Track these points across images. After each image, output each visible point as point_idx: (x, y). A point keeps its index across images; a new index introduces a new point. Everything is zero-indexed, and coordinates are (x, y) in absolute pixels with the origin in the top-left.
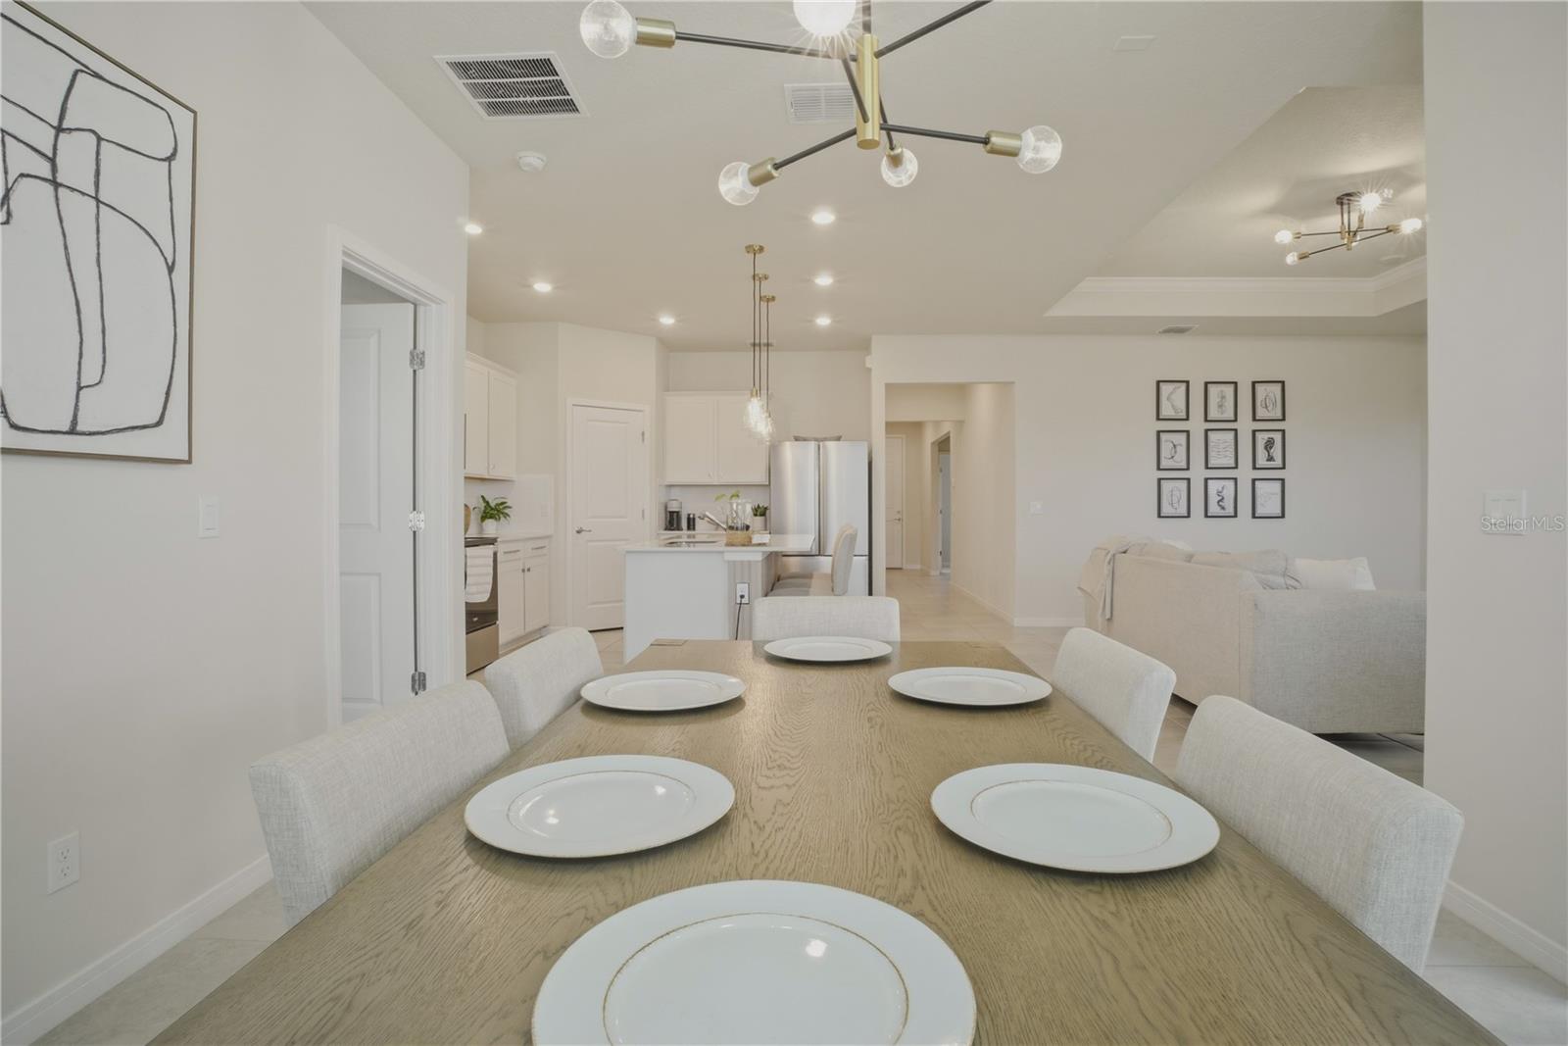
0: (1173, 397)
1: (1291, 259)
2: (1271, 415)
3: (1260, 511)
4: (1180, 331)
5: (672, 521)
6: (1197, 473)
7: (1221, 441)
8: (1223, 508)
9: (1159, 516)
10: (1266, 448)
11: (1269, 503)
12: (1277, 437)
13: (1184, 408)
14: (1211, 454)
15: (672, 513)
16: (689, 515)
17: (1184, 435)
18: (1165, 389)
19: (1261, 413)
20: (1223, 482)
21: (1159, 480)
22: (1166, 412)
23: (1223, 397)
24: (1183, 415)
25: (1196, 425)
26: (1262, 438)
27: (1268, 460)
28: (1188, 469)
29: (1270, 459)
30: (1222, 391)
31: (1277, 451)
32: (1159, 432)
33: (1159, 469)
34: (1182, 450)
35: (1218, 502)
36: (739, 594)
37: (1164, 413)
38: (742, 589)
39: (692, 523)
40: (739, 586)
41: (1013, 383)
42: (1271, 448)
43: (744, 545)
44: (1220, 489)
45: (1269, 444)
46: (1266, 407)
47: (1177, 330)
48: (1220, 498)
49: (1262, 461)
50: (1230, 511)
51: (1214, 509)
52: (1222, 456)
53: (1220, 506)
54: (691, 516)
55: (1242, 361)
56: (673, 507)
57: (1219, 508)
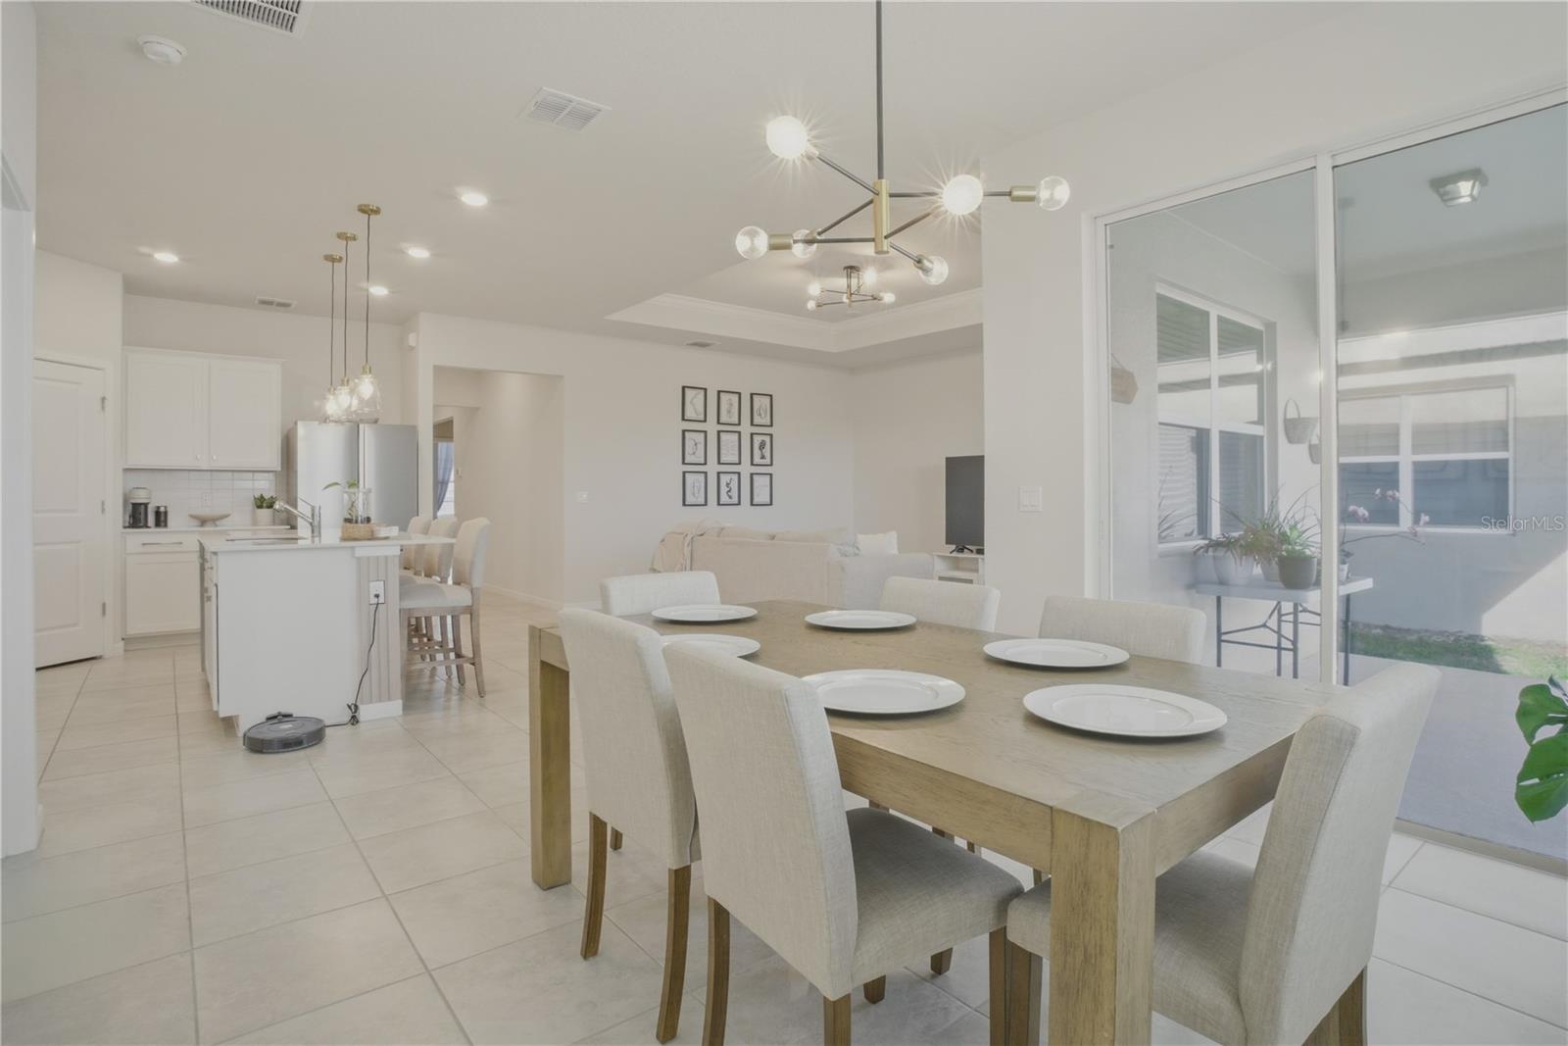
0: (695, 400)
1: (811, 305)
2: (763, 422)
3: (755, 501)
4: (703, 345)
5: (137, 516)
6: (712, 468)
7: (729, 440)
8: (731, 497)
9: (684, 504)
10: (760, 448)
11: (762, 496)
12: (767, 439)
13: (702, 410)
14: (722, 452)
15: (135, 506)
16: (158, 507)
17: (703, 435)
18: (689, 393)
19: (757, 420)
20: (730, 476)
21: (684, 473)
22: (689, 414)
23: (731, 405)
24: (702, 418)
25: (711, 427)
26: (757, 440)
27: (761, 457)
28: (705, 464)
29: (763, 457)
30: (730, 399)
31: (767, 451)
32: (684, 431)
33: (684, 463)
34: (701, 447)
35: (727, 492)
36: (373, 592)
37: (688, 415)
38: (377, 587)
39: (162, 518)
40: (372, 584)
41: (561, 377)
42: (763, 448)
43: (369, 539)
44: (728, 481)
45: (762, 446)
46: (760, 415)
47: (701, 344)
48: (728, 489)
49: (757, 460)
50: (735, 500)
51: (724, 499)
52: (729, 455)
53: (728, 496)
54: (162, 509)
55: (745, 376)
56: (140, 497)
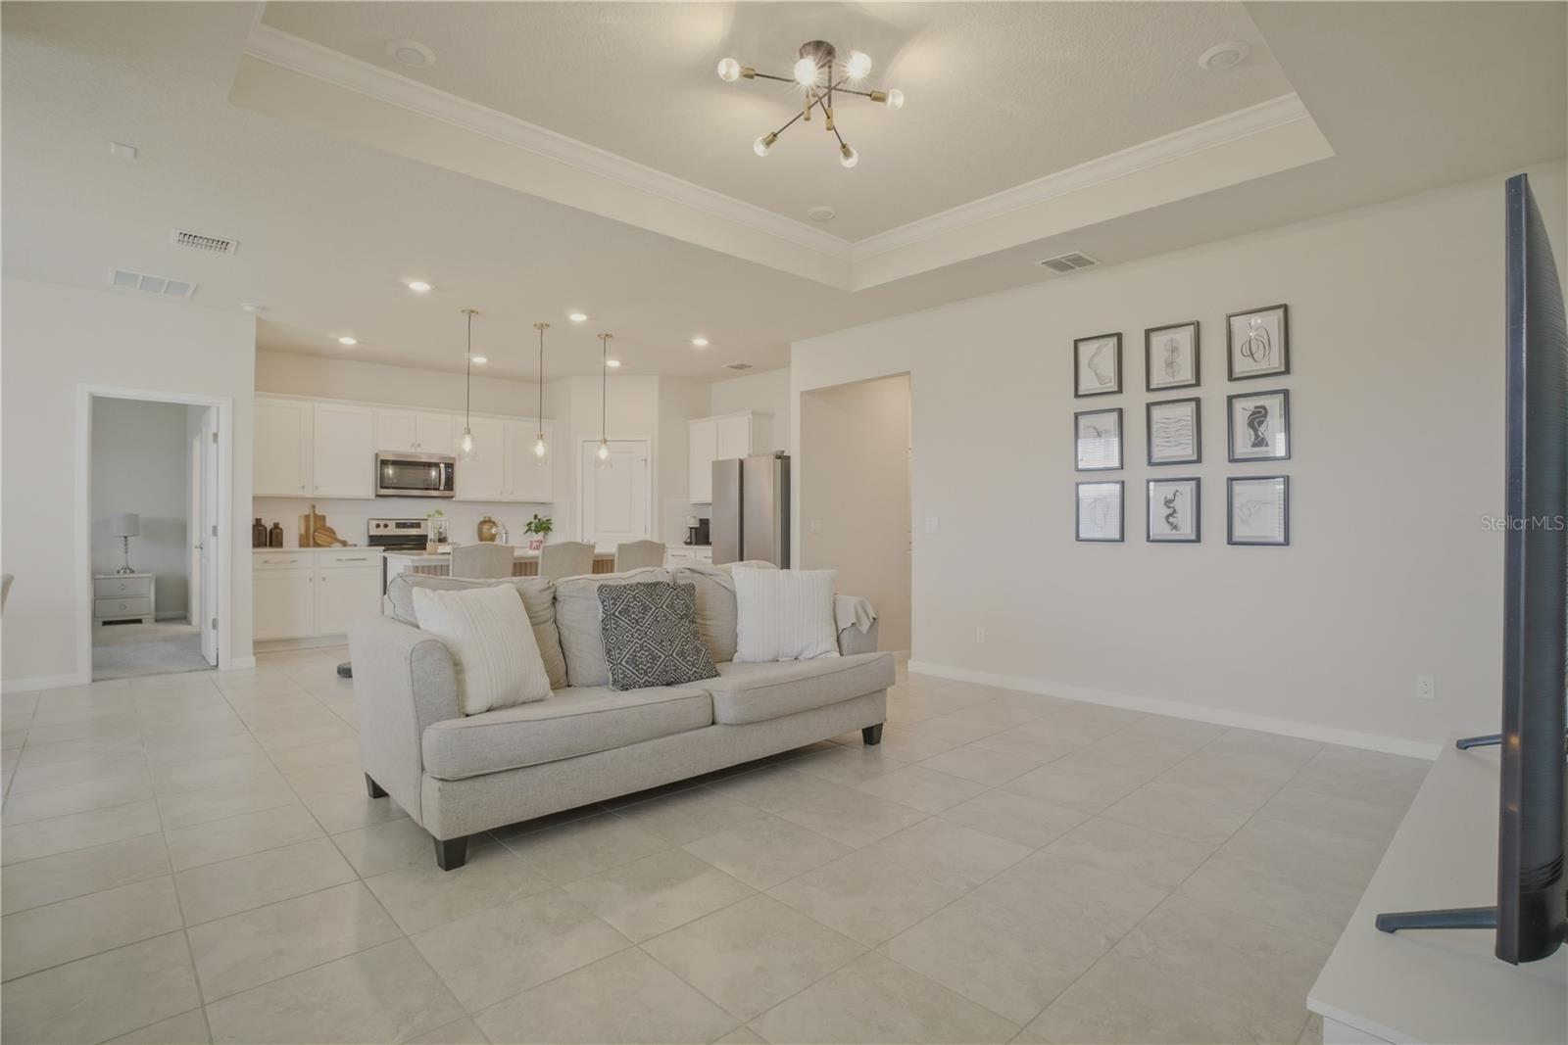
0: (1098, 361)
2: (1262, 366)
3: (1240, 534)
6: (1136, 474)
7: (1174, 420)
8: (1175, 527)
9: (1077, 542)
10: (1251, 424)
11: (1256, 521)
12: (1276, 403)
13: (1114, 374)
14: (1158, 441)
17: (1115, 416)
18: (1087, 350)
20: (1174, 486)
22: (1088, 383)
23: (1176, 351)
24: (1113, 385)
25: (1133, 399)
26: (1243, 409)
27: (1254, 445)
28: (1121, 466)
29: (1259, 443)
30: (1172, 340)
31: (1274, 429)
32: (1077, 416)
34: (1112, 440)
35: (1168, 517)
37: (1085, 387)
42: (1260, 423)
44: (1170, 497)
45: (1257, 417)
46: (1254, 355)
48: (1170, 511)
49: (1243, 447)
50: (1187, 530)
51: (1160, 529)
52: (1174, 443)
53: (1171, 524)
55: (1207, 285)
57: (1168, 527)
